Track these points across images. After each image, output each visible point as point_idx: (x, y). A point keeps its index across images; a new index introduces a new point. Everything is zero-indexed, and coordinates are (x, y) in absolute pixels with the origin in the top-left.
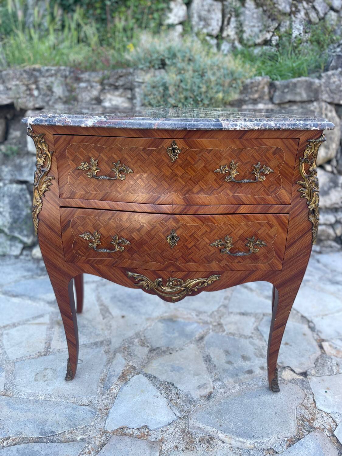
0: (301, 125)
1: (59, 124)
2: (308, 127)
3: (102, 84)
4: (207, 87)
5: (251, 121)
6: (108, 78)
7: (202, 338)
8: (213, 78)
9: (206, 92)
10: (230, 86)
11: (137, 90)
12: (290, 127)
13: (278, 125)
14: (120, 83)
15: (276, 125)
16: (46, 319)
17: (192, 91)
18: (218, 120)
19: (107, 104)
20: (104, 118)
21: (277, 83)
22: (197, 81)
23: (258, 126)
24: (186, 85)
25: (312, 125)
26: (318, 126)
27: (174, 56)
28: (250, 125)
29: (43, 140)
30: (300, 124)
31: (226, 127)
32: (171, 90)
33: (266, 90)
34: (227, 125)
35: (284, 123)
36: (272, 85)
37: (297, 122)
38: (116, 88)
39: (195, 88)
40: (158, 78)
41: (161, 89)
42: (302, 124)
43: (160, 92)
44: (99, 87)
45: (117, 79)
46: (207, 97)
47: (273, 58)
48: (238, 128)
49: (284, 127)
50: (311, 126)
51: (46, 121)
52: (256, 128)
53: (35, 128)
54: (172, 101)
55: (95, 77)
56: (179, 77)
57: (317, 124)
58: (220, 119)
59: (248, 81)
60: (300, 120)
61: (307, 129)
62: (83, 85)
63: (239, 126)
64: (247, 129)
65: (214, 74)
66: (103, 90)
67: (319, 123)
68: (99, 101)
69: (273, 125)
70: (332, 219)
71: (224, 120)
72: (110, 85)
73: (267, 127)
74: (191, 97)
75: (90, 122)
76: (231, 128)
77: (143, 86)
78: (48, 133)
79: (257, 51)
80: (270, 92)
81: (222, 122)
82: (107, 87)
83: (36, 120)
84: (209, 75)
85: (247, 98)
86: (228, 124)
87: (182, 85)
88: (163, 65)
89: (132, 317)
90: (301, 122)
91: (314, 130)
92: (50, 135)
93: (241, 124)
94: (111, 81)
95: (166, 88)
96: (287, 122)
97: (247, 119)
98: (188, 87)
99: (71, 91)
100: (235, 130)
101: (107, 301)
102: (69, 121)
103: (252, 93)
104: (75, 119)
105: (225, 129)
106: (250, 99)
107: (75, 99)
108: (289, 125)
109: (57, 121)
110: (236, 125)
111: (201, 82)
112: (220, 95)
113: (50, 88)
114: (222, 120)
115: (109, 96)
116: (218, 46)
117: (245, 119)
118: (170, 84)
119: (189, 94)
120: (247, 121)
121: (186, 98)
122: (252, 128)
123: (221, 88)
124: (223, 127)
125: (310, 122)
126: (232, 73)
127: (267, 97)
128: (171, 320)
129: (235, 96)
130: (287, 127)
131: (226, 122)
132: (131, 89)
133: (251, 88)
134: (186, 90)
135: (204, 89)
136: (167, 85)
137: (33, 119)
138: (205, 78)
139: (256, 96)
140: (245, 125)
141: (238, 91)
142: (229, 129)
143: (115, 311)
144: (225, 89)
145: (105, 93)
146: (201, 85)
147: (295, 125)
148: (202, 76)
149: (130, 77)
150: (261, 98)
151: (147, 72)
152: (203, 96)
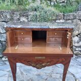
2: (69, 28)
3: (20, 15)
4: (47, 16)
6: (22, 13)
7: (46, 79)
8: (49, 14)
11: (29, 16)
16: (7, 75)
19: (21, 20)
22: (45, 14)
27: (39, 8)
32: (38, 17)
33: (62, 16)
36: (64, 15)
37: (67, 27)
38: (24, 16)
39: (44, 16)
41: (35, 16)
45: (24, 14)
46: (47, 18)
47: (65, 7)
48: (53, 28)
54: (38, 19)
55: (18, 13)
56: (40, 13)
68: (19, 19)
70: (80, 49)
72: (22, 15)
73: (60, 28)
74: (43, 18)
75: (19, 27)
79: (61, 4)
81: (50, 27)
84: (48, 12)
87: (41, 15)
88: (36, 10)
89: (29, 74)
91: (71, 28)
96: (65, 26)
101: (22, 71)
106: (58, 18)
107: (13, 19)
112: (50, 18)
113: (6, 16)
115: (22, 18)
116: (50, 3)
117: (55, 26)
122: (56, 28)
126: (54, 12)
127: (63, 18)
128: (39, 75)
133: (58, 16)
136: (37, 15)
139: (60, 18)
141: (55, 17)
143: (25, 73)
144: (52, 16)
149: (27, 13)
151: (32, 12)
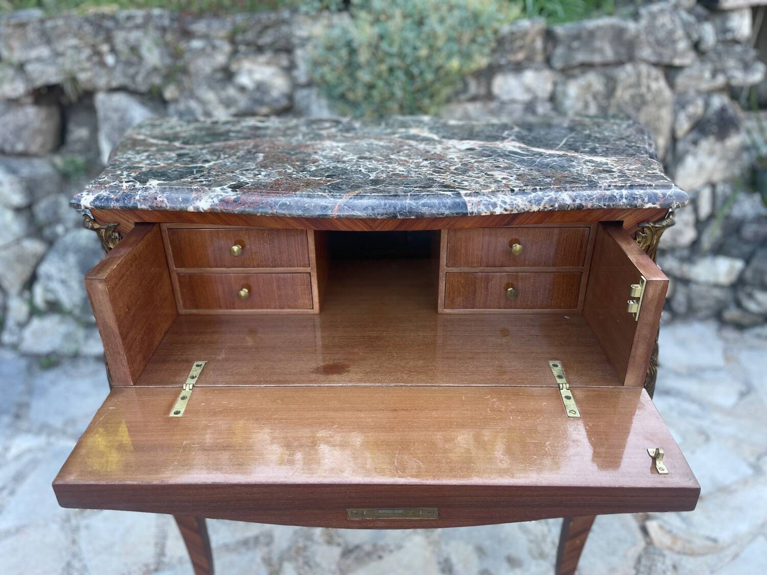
0: (624, 200)
1: (143, 207)
2: (639, 202)
4: (431, 47)
5: (522, 192)
6: (244, 31)
8: (440, 30)
9: (429, 57)
10: (473, 41)
11: (299, 53)
12: (602, 204)
13: (578, 202)
14: (267, 39)
15: (574, 201)
17: (402, 56)
18: (459, 195)
20: (232, 193)
21: (560, 30)
22: (410, 35)
23: (539, 204)
24: (391, 45)
25: (646, 199)
26: (658, 200)
28: (521, 203)
29: (117, 235)
30: (621, 197)
31: (475, 211)
32: (363, 56)
33: (539, 44)
34: (476, 205)
35: (589, 196)
36: (549, 36)
37: (616, 192)
38: (260, 49)
39: (408, 50)
40: (336, 32)
41: (344, 53)
42: (626, 198)
43: (341, 59)
44: (227, 48)
45: (261, 33)
46: (429, 66)
48: (498, 211)
49: (589, 205)
50: (643, 200)
51: (117, 200)
52: (535, 208)
53: (98, 212)
54: (364, 75)
55: (220, 29)
56: (376, 30)
57: (655, 195)
58: (463, 192)
59: (505, 29)
60: (621, 187)
61: (636, 206)
62: (197, 44)
63: (501, 207)
64: (516, 212)
65: (442, 20)
66: (234, 53)
67: (659, 192)
68: (227, 75)
69: (569, 201)
71: (470, 195)
72: (248, 44)
73: (556, 205)
74: (399, 68)
75: (204, 203)
76: (485, 212)
77: (309, 47)
78: (125, 222)
80: (545, 49)
81: (467, 199)
82: (242, 48)
83: (97, 198)
84: (433, 22)
85: (503, 61)
86: (479, 203)
87: (384, 45)
88: (346, 3)
90: (625, 192)
91: (650, 208)
92: (128, 224)
93: (505, 203)
94: (250, 36)
95: (353, 52)
96: (596, 193)
97: (516, 189)
98: (394, 50)
99: (176, 55)
100: (492, 215)
102: (162, 202)
103: (513, 51)
104: (174, 195)
105: (472, 213)
106: (509, 63)
107: (185, 71)
108: (599, 199)
109: (139, 201)
110: (495, 205)
111: (418, 36)
112: (455, 64)
114: (466, 195)
117: (512, 191)
118: (361, 45)
119: (396, 62)
120: (516, 194)
121: (391, 70)
122: (526, 210)
123: (455, 47)
124: (469, 209)
125: (642, 192)
126: (476, 16)
127: (539, 58)
129: (481, 61)
130: (596, 204)
131: (475, 199)
132: (288, 50)
133: (512, 42)
134: (391, 55)
135: (423, 52)
136: (355, 45)
137: (91, 198)
138: (426, 29)
139: (520, 56)
140: (512, 205)
141: (487, 50)
142: (479, 213)
144: (464, 48)
145: (239, 60)
146: (418, 44)
147: (612, 198)
148: (420, 23)
149: (285, 29)
150: (530, 59)
151: (315, 19)
152: (423, 65)
